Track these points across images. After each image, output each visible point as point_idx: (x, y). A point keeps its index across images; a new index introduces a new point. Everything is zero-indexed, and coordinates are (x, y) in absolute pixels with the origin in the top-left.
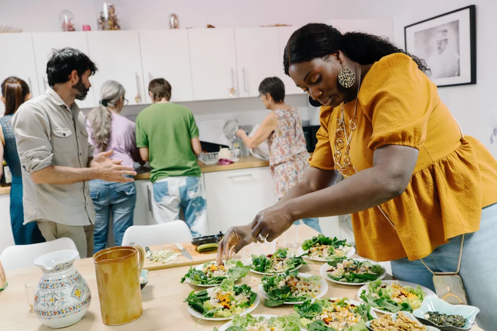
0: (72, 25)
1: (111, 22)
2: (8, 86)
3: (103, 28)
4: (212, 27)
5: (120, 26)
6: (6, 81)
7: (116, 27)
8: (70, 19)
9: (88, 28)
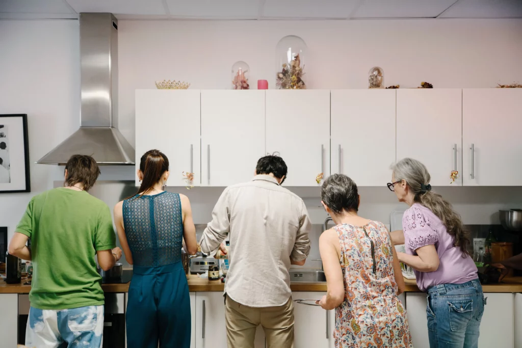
0: (245, 80)
1: (294, 78)
2: (149, 159)
3: (284, 86)
4: (430, 86)
5: (305, 83)
6: (148, 153)
7: (300, 83)
8: (245, 72)
9: (263, 85)
